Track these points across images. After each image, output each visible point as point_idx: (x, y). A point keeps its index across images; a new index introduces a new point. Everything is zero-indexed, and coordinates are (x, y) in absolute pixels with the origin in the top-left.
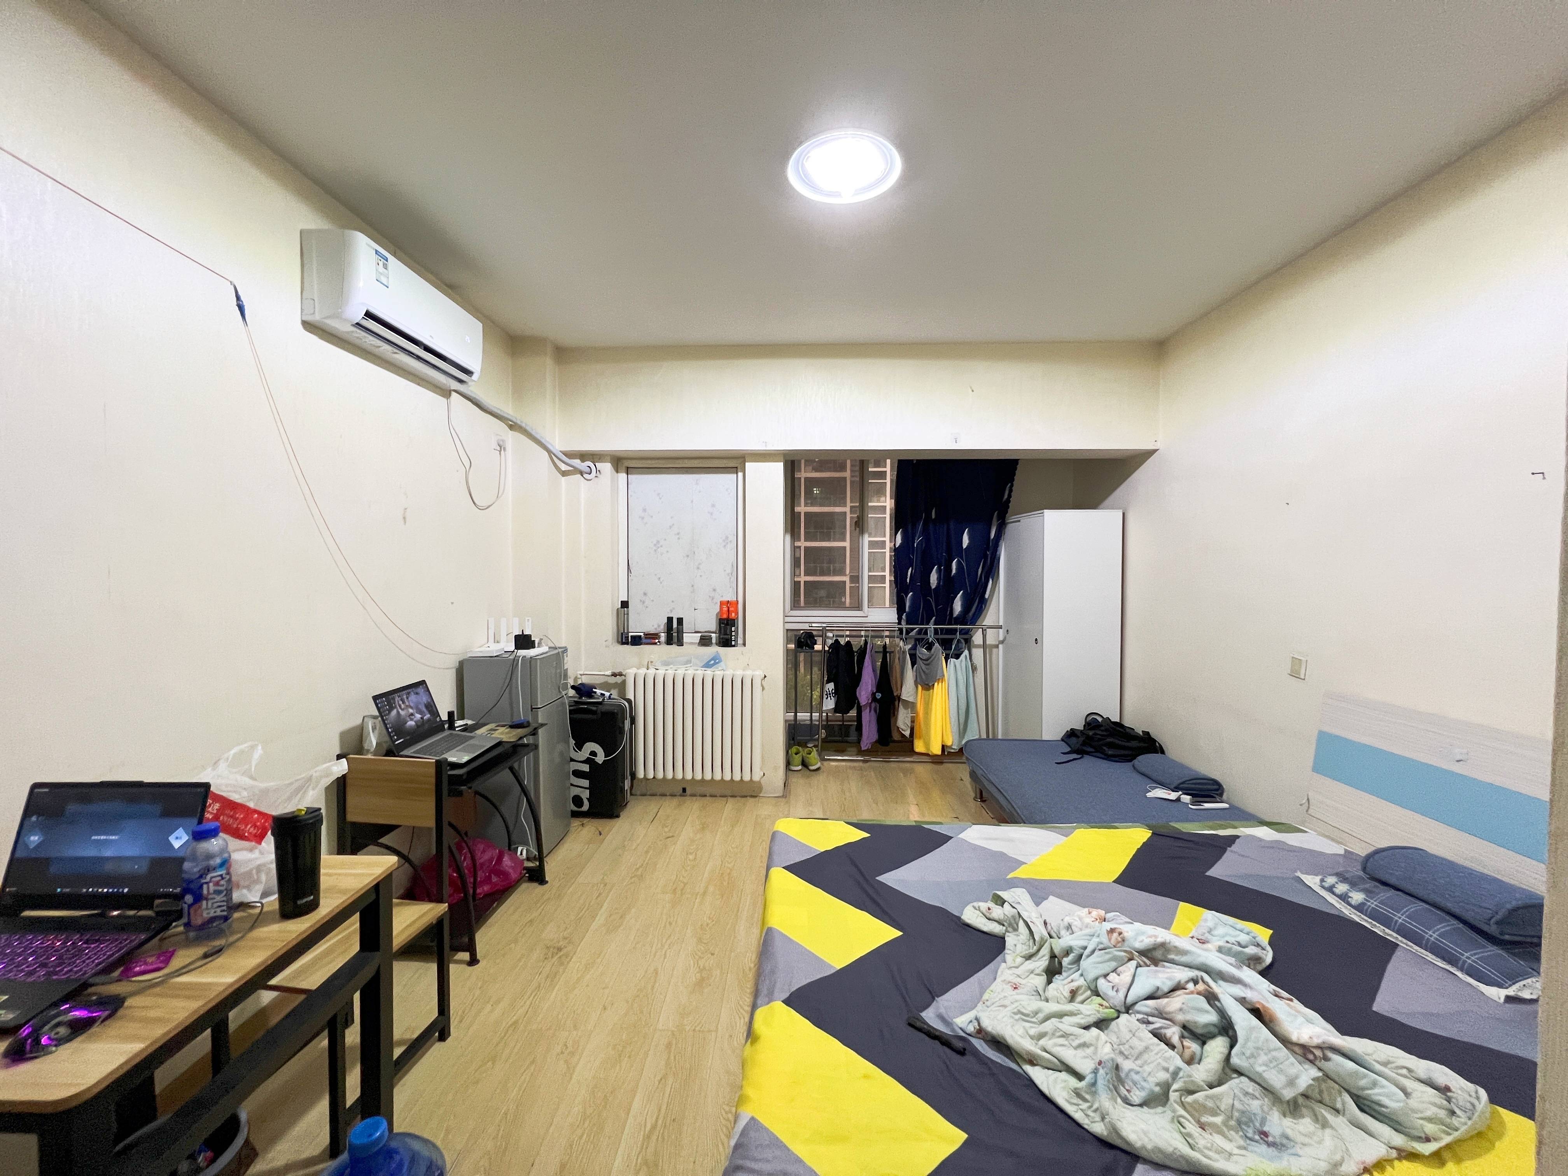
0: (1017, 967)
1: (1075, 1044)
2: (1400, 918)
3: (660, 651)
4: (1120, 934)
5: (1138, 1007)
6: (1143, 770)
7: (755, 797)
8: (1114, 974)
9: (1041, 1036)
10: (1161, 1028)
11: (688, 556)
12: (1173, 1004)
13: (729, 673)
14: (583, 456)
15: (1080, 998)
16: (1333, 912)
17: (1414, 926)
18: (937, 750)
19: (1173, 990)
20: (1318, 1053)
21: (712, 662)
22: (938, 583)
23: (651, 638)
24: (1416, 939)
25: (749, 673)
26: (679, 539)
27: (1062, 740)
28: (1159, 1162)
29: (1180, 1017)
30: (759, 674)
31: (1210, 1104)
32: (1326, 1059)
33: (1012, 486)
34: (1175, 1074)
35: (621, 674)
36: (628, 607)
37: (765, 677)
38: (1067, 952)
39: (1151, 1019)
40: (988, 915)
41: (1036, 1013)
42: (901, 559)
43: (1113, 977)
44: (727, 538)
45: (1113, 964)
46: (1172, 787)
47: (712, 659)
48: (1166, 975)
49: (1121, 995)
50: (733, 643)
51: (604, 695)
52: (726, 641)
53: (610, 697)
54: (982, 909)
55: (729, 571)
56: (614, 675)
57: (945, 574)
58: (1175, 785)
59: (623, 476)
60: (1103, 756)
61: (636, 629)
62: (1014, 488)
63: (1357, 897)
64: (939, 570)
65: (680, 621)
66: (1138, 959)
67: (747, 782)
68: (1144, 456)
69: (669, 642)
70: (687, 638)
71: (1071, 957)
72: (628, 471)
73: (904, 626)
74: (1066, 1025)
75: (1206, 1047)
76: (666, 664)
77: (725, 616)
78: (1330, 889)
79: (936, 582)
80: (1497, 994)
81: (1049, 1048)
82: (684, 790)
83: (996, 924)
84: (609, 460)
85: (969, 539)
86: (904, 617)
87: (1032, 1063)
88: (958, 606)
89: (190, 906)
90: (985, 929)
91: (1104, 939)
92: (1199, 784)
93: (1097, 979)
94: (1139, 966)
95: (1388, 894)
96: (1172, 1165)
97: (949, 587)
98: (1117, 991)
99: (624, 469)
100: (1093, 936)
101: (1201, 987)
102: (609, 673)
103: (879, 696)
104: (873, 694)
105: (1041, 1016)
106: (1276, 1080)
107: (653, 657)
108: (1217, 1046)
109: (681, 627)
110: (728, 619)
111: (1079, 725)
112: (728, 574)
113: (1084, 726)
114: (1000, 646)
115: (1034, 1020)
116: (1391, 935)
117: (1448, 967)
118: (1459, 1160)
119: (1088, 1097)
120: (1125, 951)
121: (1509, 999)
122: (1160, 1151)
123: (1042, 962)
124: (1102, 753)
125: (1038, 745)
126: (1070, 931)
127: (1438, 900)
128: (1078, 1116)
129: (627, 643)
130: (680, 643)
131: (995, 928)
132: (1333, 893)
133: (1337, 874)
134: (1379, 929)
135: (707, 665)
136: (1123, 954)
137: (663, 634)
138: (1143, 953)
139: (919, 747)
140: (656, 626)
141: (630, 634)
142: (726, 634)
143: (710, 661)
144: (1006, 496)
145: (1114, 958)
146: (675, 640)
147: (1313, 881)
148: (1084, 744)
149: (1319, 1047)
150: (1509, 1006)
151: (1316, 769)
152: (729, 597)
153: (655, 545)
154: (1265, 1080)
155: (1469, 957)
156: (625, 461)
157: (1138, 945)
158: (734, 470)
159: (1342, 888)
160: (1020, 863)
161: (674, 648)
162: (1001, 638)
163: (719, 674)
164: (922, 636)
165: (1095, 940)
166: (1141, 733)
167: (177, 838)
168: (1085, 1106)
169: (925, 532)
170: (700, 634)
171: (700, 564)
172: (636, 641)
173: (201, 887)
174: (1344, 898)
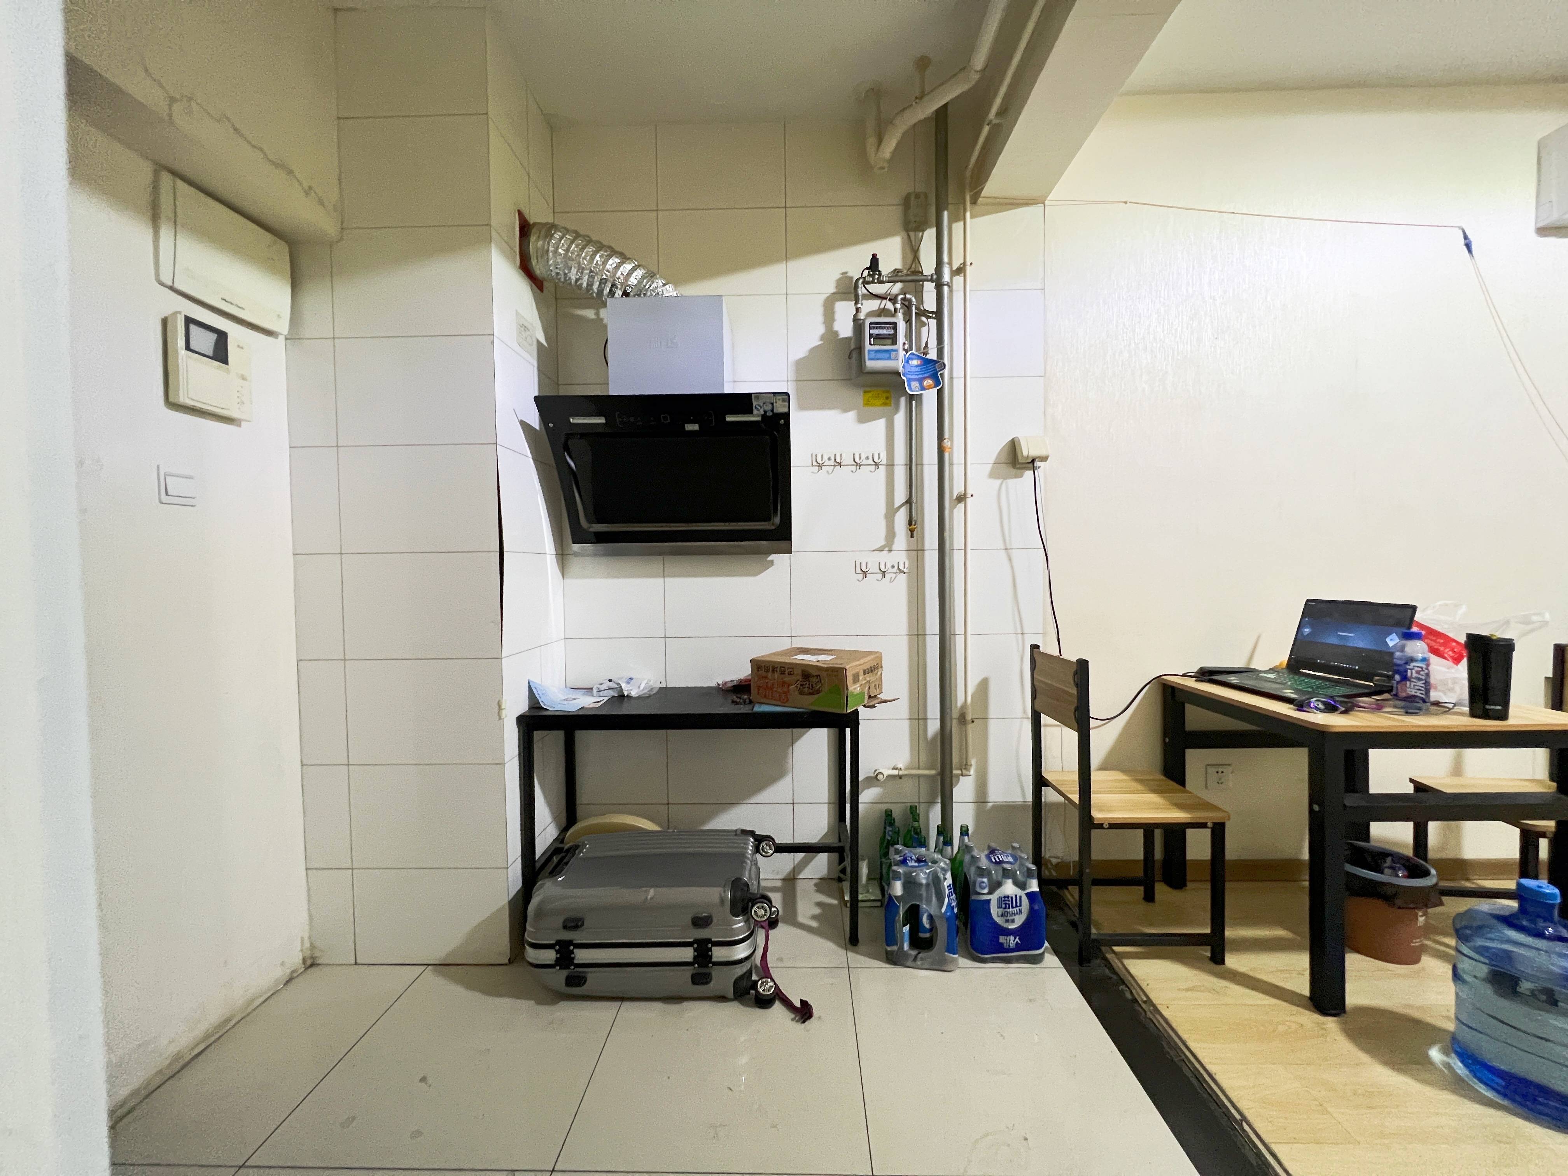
89: (1398, 683)
167: (1391, 640)
173: (1406, 671)
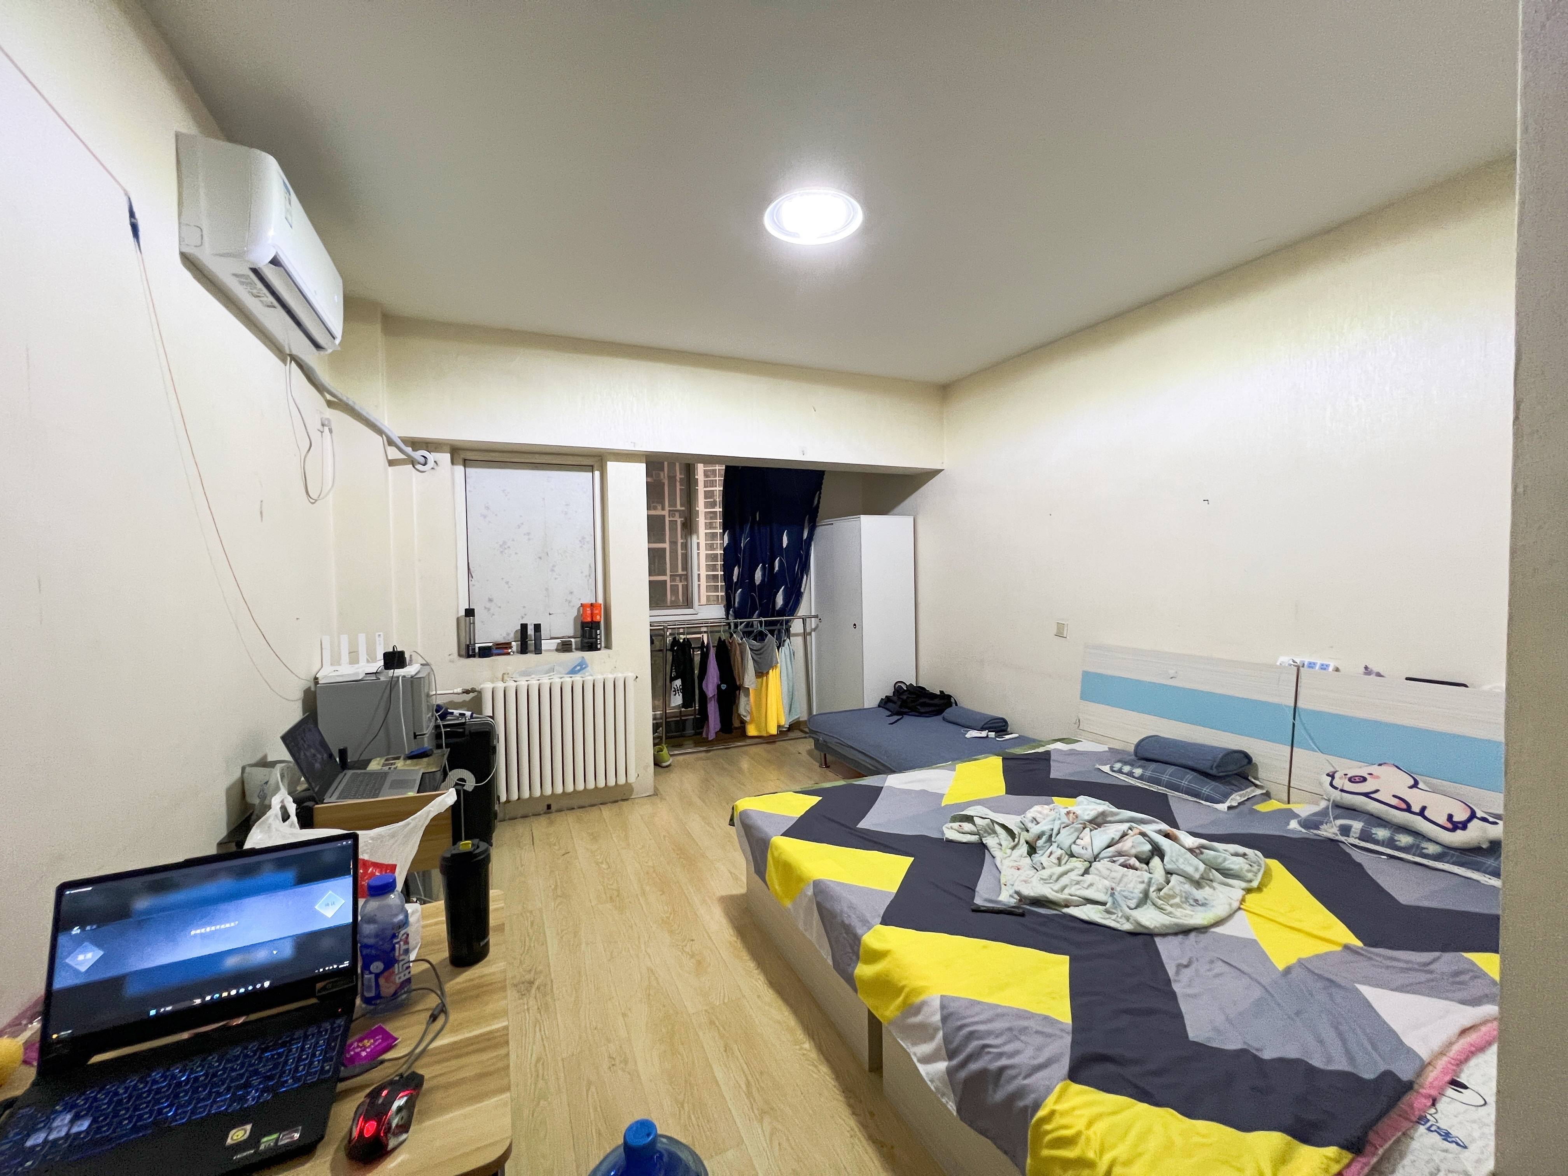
0: (1009, 857)
1: (1085, 886)
2: (1165, 777)
3: (514, 662)
4: (1074, 813)
5: (1101, 856)
6: (953, 719)
7: (627, 800)
8: (1078, 840)
9: (1063, 888)
10: (1126, 861)
11: (540, 558)
12: (1126, 845)
13: (599, 678)
14: (416, 444)
15: (1063, 862)
16: (1127, 784)
17: (1174, 780)
18: (773, 731)
19: (1122, 837)
20: (1197, 851)
21: (579, 668)
22: (763, 581)
23: (502, 648)
24: (1176, 788)
25: (620, 676)
26: (529, 539)
27: (879, 706)
28: (1164, 932)
29: (1133, 851)
30: (631, 675)
31: (1171, 893)
32: (1202, 853)
33: (820, 493)
34: (1149, 884)
35: (473, 690)
36: (473, 616)
37: (637, 677)
38: (1039, 837)
39: (1114, 859)
40: (961, 830)
41: (1051, 877)
42: (730, 557)
43: (1078, 841)
44: (583, 538)
45: (1076, 834)
46: (979, 728)
47: (578, 665)
48: (1114, 829)
49: (1090, 850)
50: (599, 646)
51: (464, 714)
52: (592, 646)
53: (472, 716)
54: (954, 827)
55: (587, 573)
56: (467, 692)
57: (768, 572)
58: (981, 726)
59: (460, 469)
60: (917, 714)
61: (482, 640)
62: (821, 496)
63: (1138, 772)
64: (764, 568)
65: (537, 628)
66: (1089, 826)
67: (622, 786)
68: (928, 475)
69: (524, 650)
70: (546, 644)
71: (1044, 838)
72: (466, 463)
73: (732, 620)
74: (1073, 876)
75: (1150, 865)
76: (526, 674)
77: (589, 619)
78: (1120, 771)
79: (761, 578)
80: (1223, 807)
81: (1073, 893)
82: (549, 807)
83: (969, 836)
84: (449, 451)
85: (788, 540)
86: (731, 612)
87: (1067, 906)
88: (780, 600)
90: (964, 840)
91: (1065, 819)
92: (995, 723)
93: (1070, 846)
94: (1091, 830)
95: (1153, 765)
96: (1170, 931)
97: (772, 583)
98: (1086, 849)
99: (461, 462)
100: (1054, 820)
101: (1136, 831)
102: (459, 690)
103: (724, 687)
104: (719, 687)
105: (1055, 877)
106: (1190, 870)
107: (510, 669)
108: (1156, 861)
109: (537, 634)
110: (592, 622)
111: (890, 692)
112: (586, 576)
113: (894, 692)
114: (813, 633)
115: (1051, 881)
116: (1162, 789)
117: (1195, 799)
118: (1266, 886)
119: (1114, 911)
120: (1081, 824)
121: (1230, 808)
122: (1164, 925)
123: (1024, 849)
124: (917, 712)
125: (862, 712)
126: (1035, 822)
127: (1184, 762)
128: (1113, 924)
129: (474, 656)
130: (538, 650)
131: (974, 838)
132: (1122, 773)
133: (1119, 761)
134: (1154, 788)
135: (573, 672)
136: (1080, 825)
137: (513, 643)
138: (1091, 822)
139: (752, 731)
140: (505, 635)
141: (477, 646)
142: (591, 637)
143: (576, 667)
144: (816, 502)
145: (1076, 830)
146: (532, 648)
147: (1106, 769)
148: (901, 707)
149: (1197, 848)
150: (1231, 812)
151: (1082, 698)
152: (589, 599)
153: (501, 546)
154: (1185, 871)
155: (1206, 790)
156: (461, 452)
157: (1087, 818)
158: (591, 468)
159: (1127, 769)
160: (942, 796)
161: (530, 657)
162: (813, 627)
163: (589, 679)
164: (750, 629)
165: (1057, 823)
166: (939, 693)
168: (1114, 917)
169: (752, 535)
170: (559, 641)
171: (554, 566)
172: (485, 652)
174: (1130, 774)
